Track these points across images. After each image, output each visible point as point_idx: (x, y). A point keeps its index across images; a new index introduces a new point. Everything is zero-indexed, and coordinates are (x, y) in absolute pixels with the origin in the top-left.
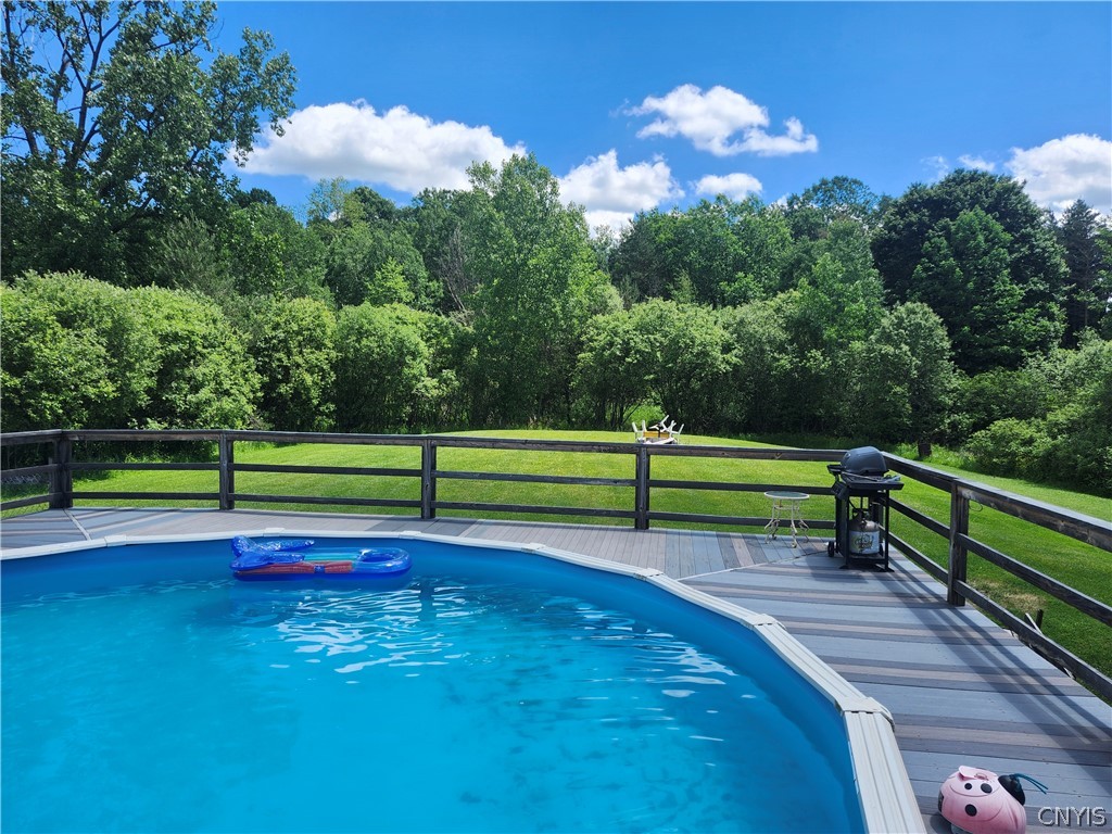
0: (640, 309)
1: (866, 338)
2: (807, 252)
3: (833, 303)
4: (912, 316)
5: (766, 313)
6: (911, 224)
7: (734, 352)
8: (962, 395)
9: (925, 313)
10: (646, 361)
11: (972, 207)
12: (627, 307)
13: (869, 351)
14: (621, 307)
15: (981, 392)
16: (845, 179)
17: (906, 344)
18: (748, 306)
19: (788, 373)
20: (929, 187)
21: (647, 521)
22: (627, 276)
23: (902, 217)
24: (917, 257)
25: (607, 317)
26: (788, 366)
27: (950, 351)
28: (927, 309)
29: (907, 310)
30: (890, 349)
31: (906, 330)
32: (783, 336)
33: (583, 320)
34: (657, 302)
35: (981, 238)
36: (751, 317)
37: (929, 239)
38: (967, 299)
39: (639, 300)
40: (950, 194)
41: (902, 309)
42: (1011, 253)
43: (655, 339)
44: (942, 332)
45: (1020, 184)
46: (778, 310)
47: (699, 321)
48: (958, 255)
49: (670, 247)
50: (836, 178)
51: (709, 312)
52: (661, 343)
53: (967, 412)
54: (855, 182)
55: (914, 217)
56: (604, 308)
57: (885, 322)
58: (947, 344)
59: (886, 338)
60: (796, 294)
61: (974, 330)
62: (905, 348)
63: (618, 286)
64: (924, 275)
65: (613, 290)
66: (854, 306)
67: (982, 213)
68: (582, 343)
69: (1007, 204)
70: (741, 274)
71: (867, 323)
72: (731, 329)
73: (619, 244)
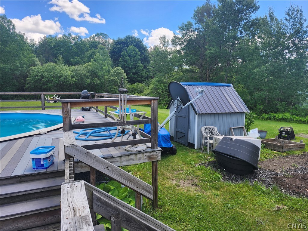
0: (46, 65)
1: (108, 75)
2: (94, 52)
3: (100, 66)
4: (118, 70)
5: (83, 68)
6: (118, 48)
7: (75, 78)
8: (130, 89)
9: (121, 70)
10: (49, 81)
11: (131, 45)
12: (42, 65)
13: (109, 78)
14: (40, 65)
15: (133, 88)
16: (103, 34)
17: (116, 77)
18: (78, 66)
19: (89, 84)
20: (122, 39)
21: (45, 108)
22: (41, 55)
23: (116, 46)
24: (120, 56)
25: (35, 67)
26: (89, 82)
27: (127, 79)
28: (121, 69)
29: (117, 69)
30: (113, 78)
31: (116, 73)
32: (87, 74)
33: (27, 68)
34: (51, 64)
35: (133, 52)
36: (79, 69)
37: (123, 52)
38: (131, 67)
39: (46, 63)
40: (127, 41)
41: (115, 68)
42: (140, 57)
43: (51, 74)
44: (125, 74)
45: (141, 40)
46: (86, 67)
47: (64, 69)
48: (129, 56)
49: (55, 47)
50: (101, 33)
51: (67, 67)
52: (53, 75)
53: (131, 92)
54: (106, 35)
55: (119, 46)
56: (34, 64)
57: (112, 71)
58: (126, 77)
59: (113, 76)
60: (91, 63)
61: (133, 74)
62: (116, 78)
63: (38, 58)
64: (122, 60)
65: (37, 59)
66: (105, 67)
67: (134, 47)
68: (28, 75)
69: (139, 44)
70: (76, 57)
71: (109, 71)
72: (74, 72)
73: (38, 45)
